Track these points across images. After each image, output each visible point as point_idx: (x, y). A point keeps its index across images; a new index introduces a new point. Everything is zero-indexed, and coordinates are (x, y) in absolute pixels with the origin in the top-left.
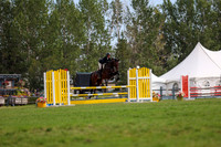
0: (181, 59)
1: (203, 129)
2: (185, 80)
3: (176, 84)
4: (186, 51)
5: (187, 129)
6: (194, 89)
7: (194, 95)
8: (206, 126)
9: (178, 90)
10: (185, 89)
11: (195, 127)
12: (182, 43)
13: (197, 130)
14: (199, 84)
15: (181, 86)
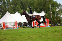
1: (10, 39)
2: (4, 23)
3: (1, 24)
5: (5, 39)
6: (7, 26)
7: (7, 28)
8: (11, 38)
10: (4, 26)
11: (8, 38)
13: (8, 39)
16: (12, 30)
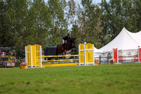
0: (113, 38)
1: (127, 82)
2: (115, 51)
3: (109, 54)
4: (116, 33)
5: (116, 82)
6: (121, 57)
7: (121, 61)
8: (128, 81)
9: (111, 57)
10: (115, 57)
11: (122, 81)
12: (114, 27)
13: (123, 83)
14: (124, 54)
15: (113, 55)
16: (131, 66)
